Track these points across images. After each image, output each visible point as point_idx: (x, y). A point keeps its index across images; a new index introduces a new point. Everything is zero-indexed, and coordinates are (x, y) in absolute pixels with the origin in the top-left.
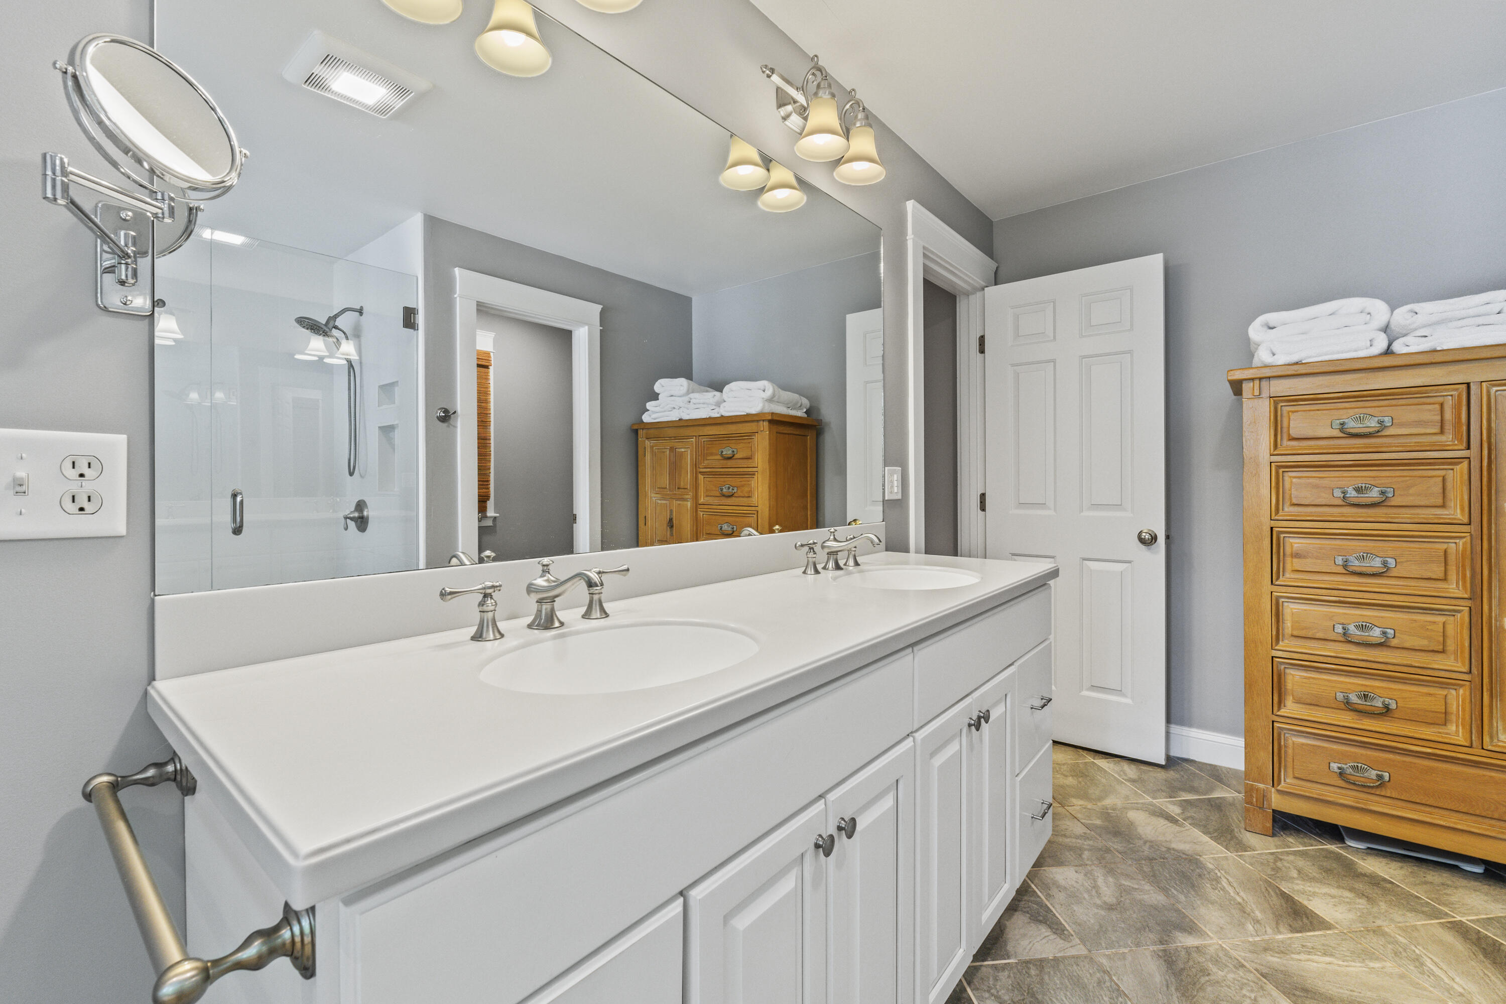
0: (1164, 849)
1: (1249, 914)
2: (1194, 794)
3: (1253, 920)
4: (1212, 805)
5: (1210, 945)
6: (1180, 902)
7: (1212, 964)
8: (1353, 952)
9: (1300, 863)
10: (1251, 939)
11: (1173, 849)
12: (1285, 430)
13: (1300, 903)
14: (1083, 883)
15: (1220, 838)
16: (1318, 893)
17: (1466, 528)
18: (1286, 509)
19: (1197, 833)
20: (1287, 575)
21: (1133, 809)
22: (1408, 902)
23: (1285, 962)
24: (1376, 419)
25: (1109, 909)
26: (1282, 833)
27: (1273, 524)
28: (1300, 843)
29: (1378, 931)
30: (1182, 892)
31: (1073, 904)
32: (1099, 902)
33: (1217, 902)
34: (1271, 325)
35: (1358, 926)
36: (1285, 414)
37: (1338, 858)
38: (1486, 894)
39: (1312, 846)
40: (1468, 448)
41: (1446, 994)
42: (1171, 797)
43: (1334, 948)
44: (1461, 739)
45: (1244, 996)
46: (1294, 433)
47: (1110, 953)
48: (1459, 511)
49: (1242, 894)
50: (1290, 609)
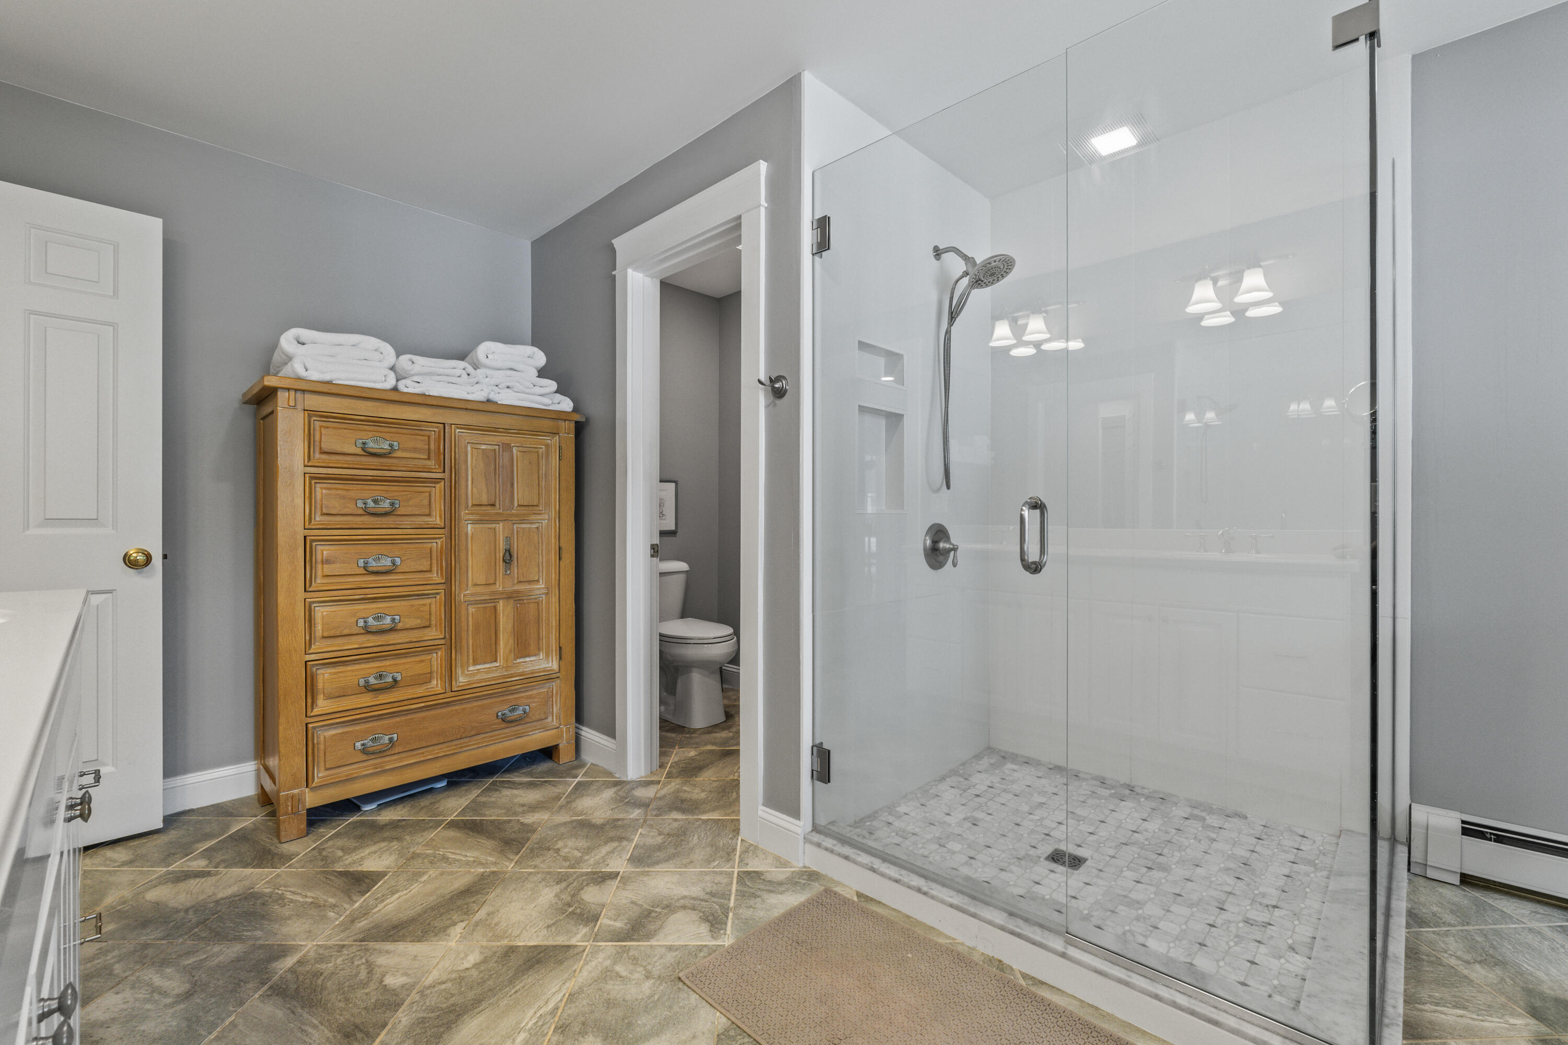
0: (212, 905)
1: (324, 906)
2: (211, 839)
3: (331, 907)
4: (236, 840)
5: (308, 952)
6: (260, 938)
7: (320, 964)
8: (408, 880)
9: (339, 843)
10: (337, 923)
11: (222, 899)
12: (317, 444)
13: (356, 871)
14: (134, 998)
15: (262, 863)
16: (364, 856)
17: (442, 531)
18: (318, 519)
19: (237, 871)
20: (319, 581)
21: (148, 889)
22: (419, 827)
23: (371, 919)
24: (388, 443)
25: (186, 998)
26: (312, 829)
27: (307, 532)
28: (330, 828)
29: (415, 856)
30: (256, 929)
31: (136, 1026)
32: (169, 1000)
33: (292, 915)
34: (302, 340)
35: (402, 861)
36: (317, 428)
37: (362, 823)
38: (455, 796)
39: (340, 826)
40: (444, 472)
41: (468, 866)
42: (187, 855)
43: (396, 886)
44: (439, 689)
45: (358, 966)
46: (325, 446)
47: (216, 1034)
48: (438, 518)
49: (309, 894)
50: (321, 612)
